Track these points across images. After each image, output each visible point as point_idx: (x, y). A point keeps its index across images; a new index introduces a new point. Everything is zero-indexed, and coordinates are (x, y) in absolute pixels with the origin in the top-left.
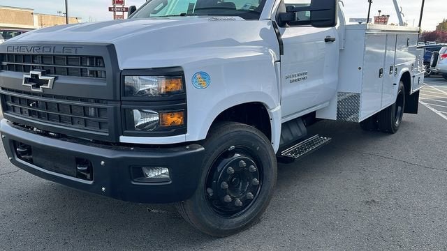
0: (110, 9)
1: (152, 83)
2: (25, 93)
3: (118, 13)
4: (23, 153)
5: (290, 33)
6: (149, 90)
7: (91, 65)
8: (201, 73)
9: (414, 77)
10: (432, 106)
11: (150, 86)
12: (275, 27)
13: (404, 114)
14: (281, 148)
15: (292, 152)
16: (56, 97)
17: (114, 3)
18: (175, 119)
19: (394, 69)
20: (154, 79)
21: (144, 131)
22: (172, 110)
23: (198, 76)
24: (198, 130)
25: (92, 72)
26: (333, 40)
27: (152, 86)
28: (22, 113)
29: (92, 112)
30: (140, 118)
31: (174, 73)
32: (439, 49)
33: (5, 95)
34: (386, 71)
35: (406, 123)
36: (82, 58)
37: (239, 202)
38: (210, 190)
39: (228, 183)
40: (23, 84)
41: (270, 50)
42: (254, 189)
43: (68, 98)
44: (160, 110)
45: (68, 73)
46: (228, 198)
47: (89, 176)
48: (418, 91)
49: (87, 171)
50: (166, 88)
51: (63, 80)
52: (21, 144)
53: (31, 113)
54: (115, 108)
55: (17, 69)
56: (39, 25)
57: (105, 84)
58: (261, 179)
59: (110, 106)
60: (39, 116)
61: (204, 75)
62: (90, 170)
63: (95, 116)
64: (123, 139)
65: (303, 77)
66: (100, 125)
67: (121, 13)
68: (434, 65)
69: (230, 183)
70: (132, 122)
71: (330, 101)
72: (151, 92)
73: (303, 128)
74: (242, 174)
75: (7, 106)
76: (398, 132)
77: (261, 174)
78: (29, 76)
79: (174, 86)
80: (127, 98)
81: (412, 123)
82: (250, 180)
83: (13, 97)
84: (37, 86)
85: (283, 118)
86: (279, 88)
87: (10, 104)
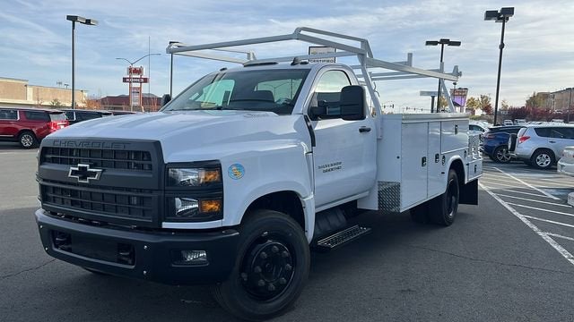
0: (125, 80)
1: (192, 174)
2: (70, 184)
3: (134, 85)
4: (62, 243)
5: (322, 125)
6: (189, 180)
7: (136, 158)
8: (236, 165)
9: (468, 165)
10: (500, 197)
11: (190, 177)
12: (307, 120)
13: (459, 205)
14: (316, 238)
15: (329, 242)
16: (102, 187)
17: (130, 72)
18: (213, 206)
19: (441, 157)
20: (195, 171)
21: (184, 217)
22: (210, 199)
23: (234, 168)
24: (233, 215)
25: (136, 165)
26: (369, 130)
27: (192, 176)
28: (63, 203)
29: (135, 201)
30: (180, 206)
31: (213, 166)
32: (517, 130)
33: (46, 186)
34: (431, 159)
35: (464, 215)
36: (129, 153)
37: (272, 286)
38: (244, 276)
39: (261, 268)
40: (70, 175)
41: (303, 143)
42: (287, 274)
43: (114, 188)
44: (200, 199)
45: (115, 166)
46: (262, 283)
47: (130, 261)
48: (477, 180)
49: (129, 256)
50: (206, 178)
51: (110, 172)
52: (60, 233)
53: (73, 203)
54: (159, 197)
55: (62, 161)
56: (34, 99)
57: (151, 176)
58: (294, 264)
59: (155, 195)
60: (82, 205)
61: (239, 167)
62: (132, 256)
63: (137, 205)
64: (166, 225)
65: (337, 166)
66: (144, 213)
67: (138, 85)
68: (513, 149)
69: (264, 268)
70: (174, 209)
71: (370, 190)
72: (191, 182)
73: (342, 218)
74: (275, 260)
75: (47, 196)
76: (453, 225)
77: (293, 259)
78: (77, 169)
79: (212, 177)
80: (170, 188)
81: (471, 215)
82: (283, 267)
83: (54, 188)
84: (84, 178)
85: (316, 207)
86: (312, 178)
87: (51, 195)
